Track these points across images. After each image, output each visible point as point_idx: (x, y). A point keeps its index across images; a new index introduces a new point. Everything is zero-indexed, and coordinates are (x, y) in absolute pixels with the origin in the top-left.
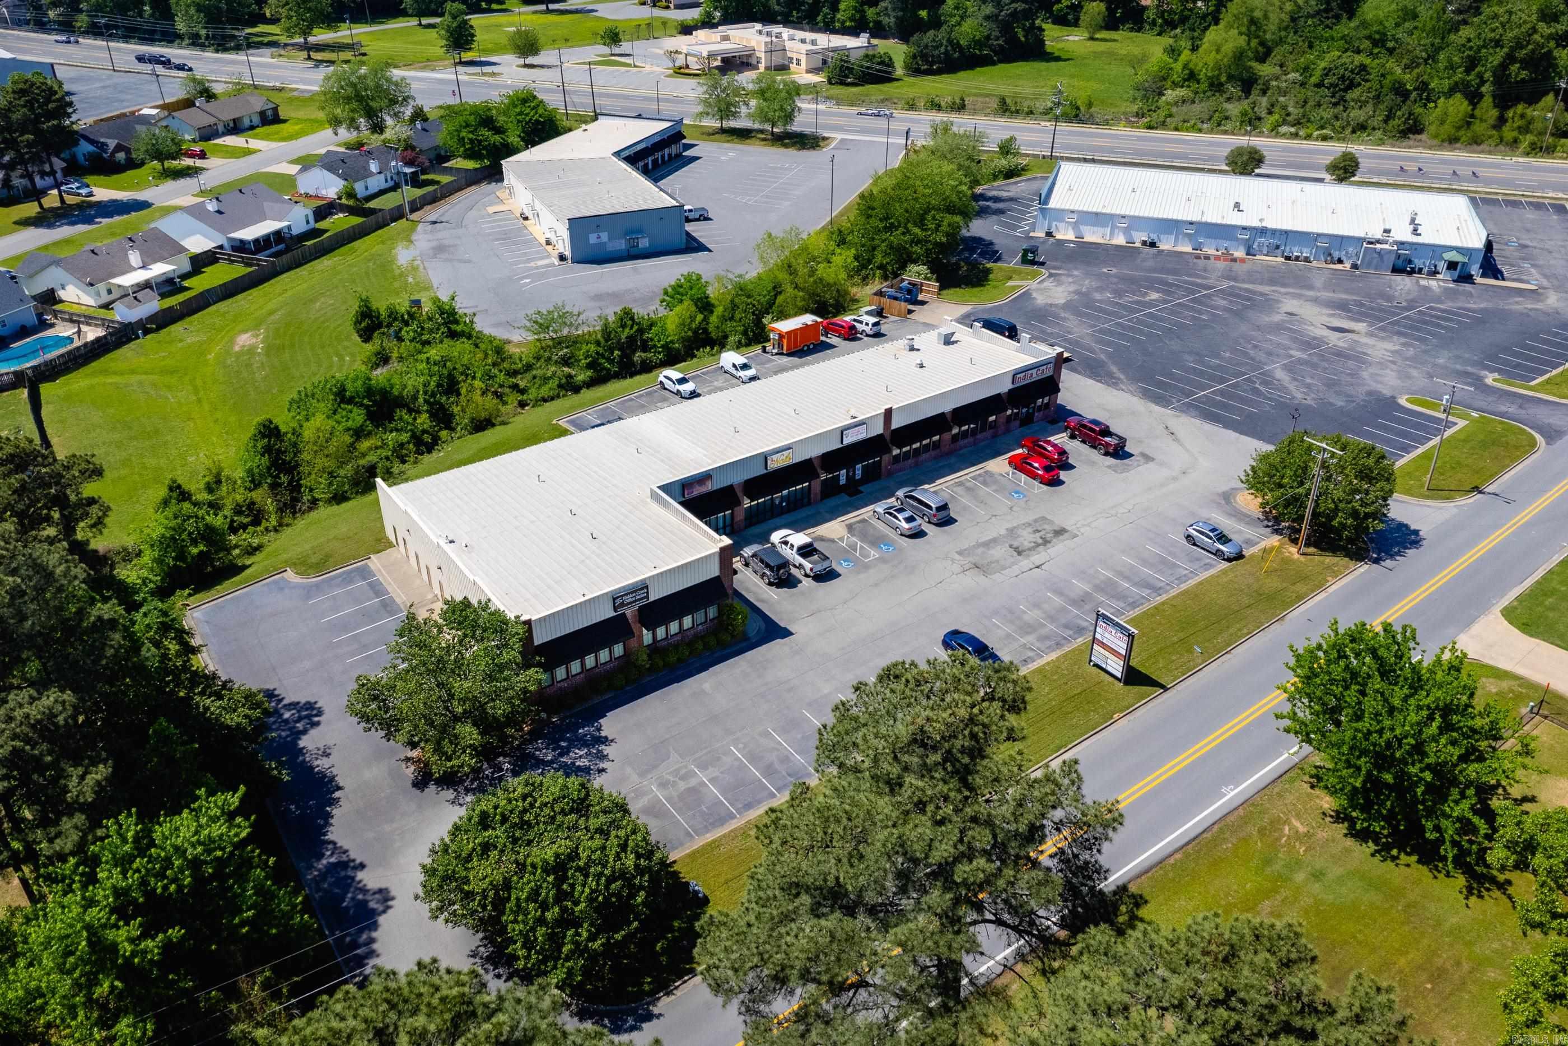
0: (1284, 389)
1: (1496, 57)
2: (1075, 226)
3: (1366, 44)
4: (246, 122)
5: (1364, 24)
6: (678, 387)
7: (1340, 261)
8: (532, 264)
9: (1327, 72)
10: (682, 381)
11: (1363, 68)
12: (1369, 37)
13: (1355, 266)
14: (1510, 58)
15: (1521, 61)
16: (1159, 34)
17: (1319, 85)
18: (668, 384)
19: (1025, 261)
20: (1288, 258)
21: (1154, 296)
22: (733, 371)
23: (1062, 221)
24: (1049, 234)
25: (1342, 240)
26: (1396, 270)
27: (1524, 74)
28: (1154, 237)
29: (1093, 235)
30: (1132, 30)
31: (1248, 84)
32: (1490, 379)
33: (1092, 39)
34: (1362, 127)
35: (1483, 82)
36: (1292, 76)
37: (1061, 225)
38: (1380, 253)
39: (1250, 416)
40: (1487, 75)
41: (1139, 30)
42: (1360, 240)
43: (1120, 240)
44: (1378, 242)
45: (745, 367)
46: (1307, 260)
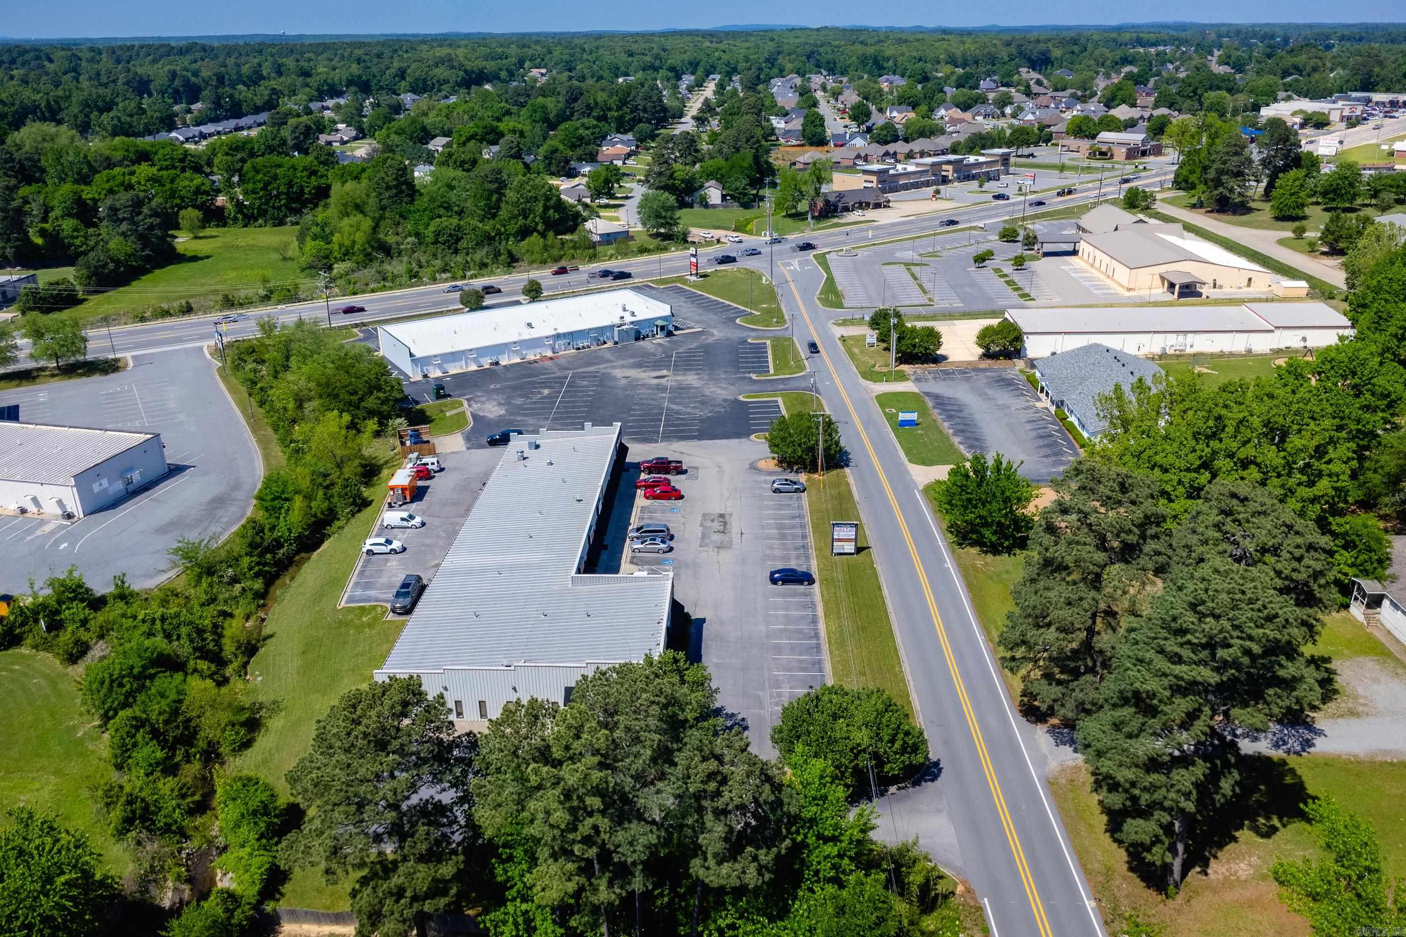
0: (689, 413)
1: (539, 208)
2: (440, 366)
3: (442, 211)
5: (432, 199)
6: (390, 547)
7: (605, 343)
8: (39, 533)
9: (437, 234)
10: (389, 542)
11: (459, 227)
12: (441, 206)
13: (616, 343)
14: (546, 208)
15: (552, 207)
16: (245, 226)
17: (436, 242)
18: (376, 549)
19: (439, 397)
20: (578, 349)
21: (546, 392)
22: (405, 524)
23: (429, 365)
24: (425, 376)
25: (601, 330)
26: (637, 339)
27: (557, 216)
28: (494, 359)
29: (454, 369)
30: (218, 226)
31: (386, 250)
32: (754, 376)
33: (196, 238)
34: (483, 265)
35: (537, 224)
36: (410, 239)
37: (431, 368)
38: (627, 331)
39: (698, 430)
40: (537, 219)
41: (224, 225)
42: (612, 327)
43: (473, 367)
44: (621, 325)
45: (411, 517)
46: (589, 347)
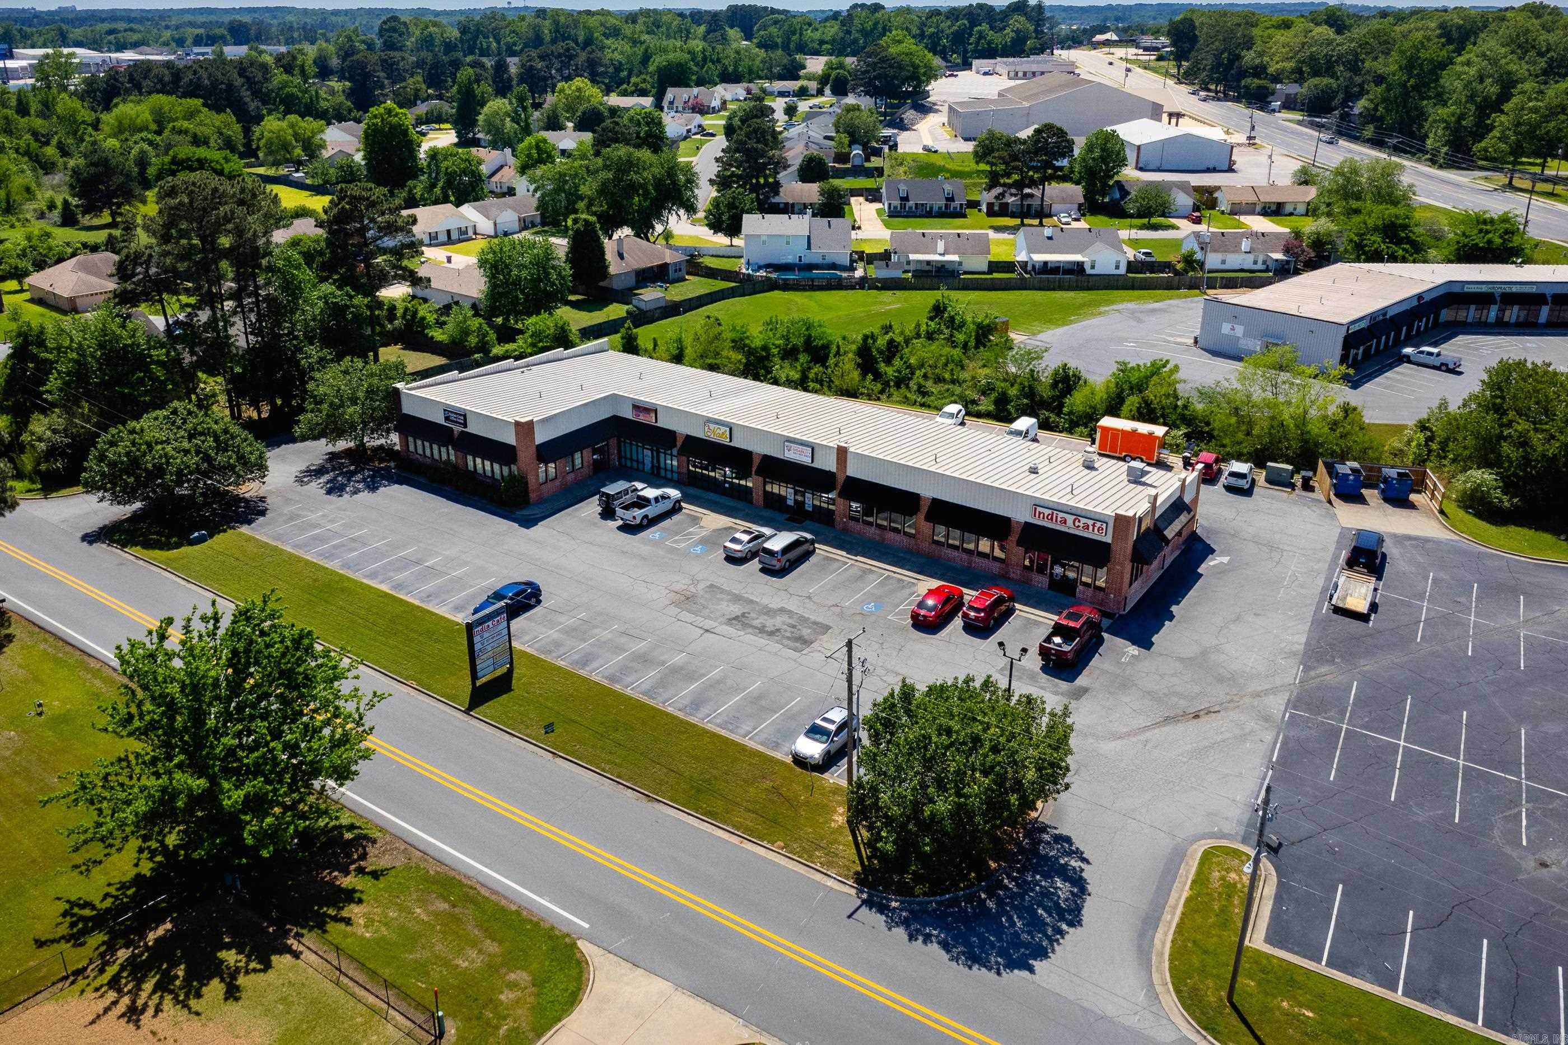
4: (1289, 208)
8: (1172, 339)
